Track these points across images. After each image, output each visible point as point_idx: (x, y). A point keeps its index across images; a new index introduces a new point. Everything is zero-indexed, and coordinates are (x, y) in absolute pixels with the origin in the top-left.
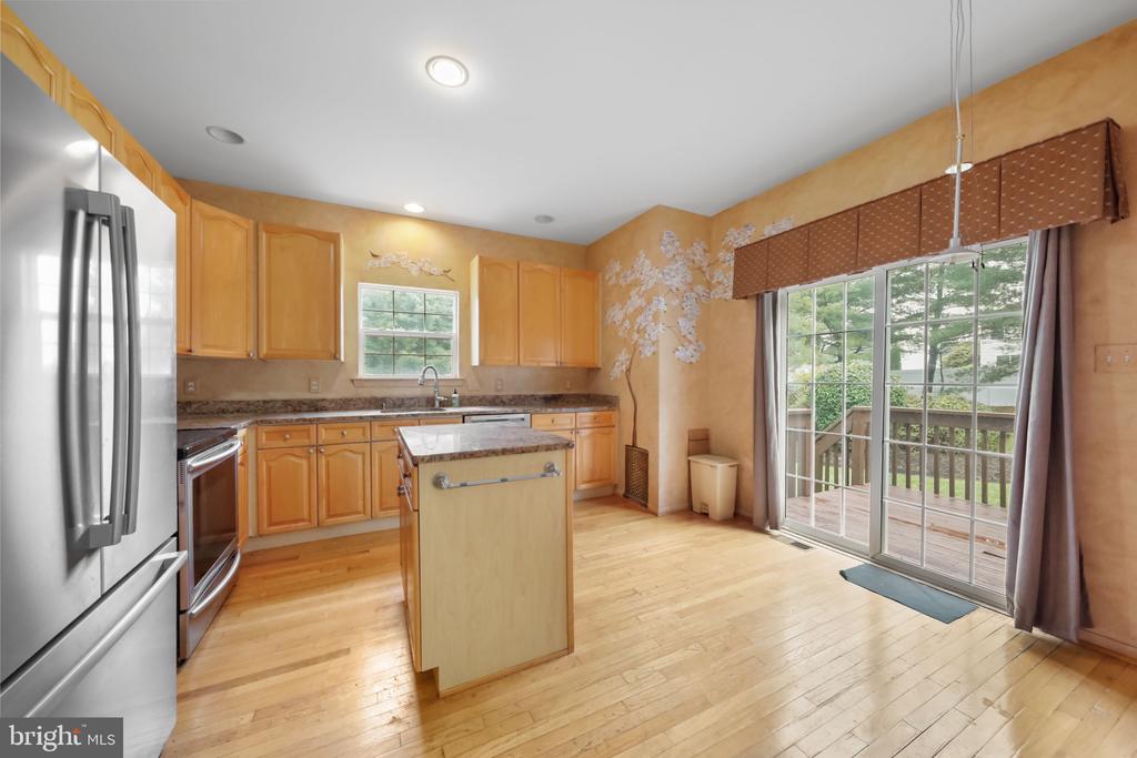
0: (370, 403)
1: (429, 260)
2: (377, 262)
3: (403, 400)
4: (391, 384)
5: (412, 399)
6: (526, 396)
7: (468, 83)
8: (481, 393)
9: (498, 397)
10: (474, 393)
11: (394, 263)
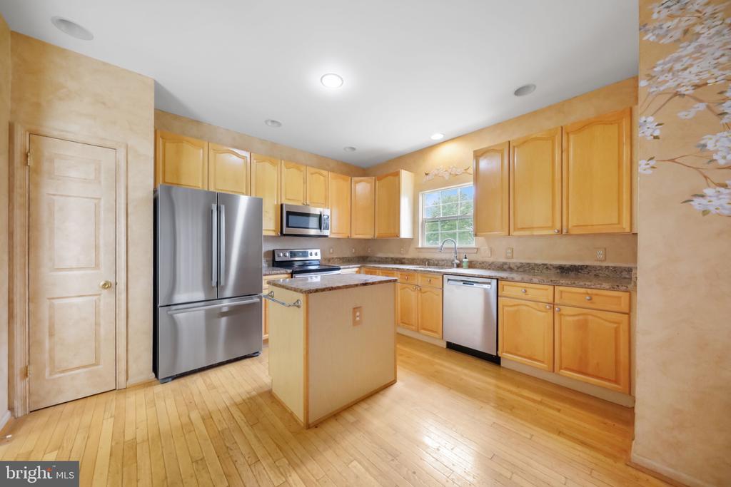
0: (423, 262)
1: (455, 165)
2: (428, 177)
3: (438, 261)
4: (434, 251)
5: (443, 260)
6: (536, 265)
7: (344, 82)
8: (491, 260)
9: (505, 263)
10: (484, 260)
11: (436, 175)
